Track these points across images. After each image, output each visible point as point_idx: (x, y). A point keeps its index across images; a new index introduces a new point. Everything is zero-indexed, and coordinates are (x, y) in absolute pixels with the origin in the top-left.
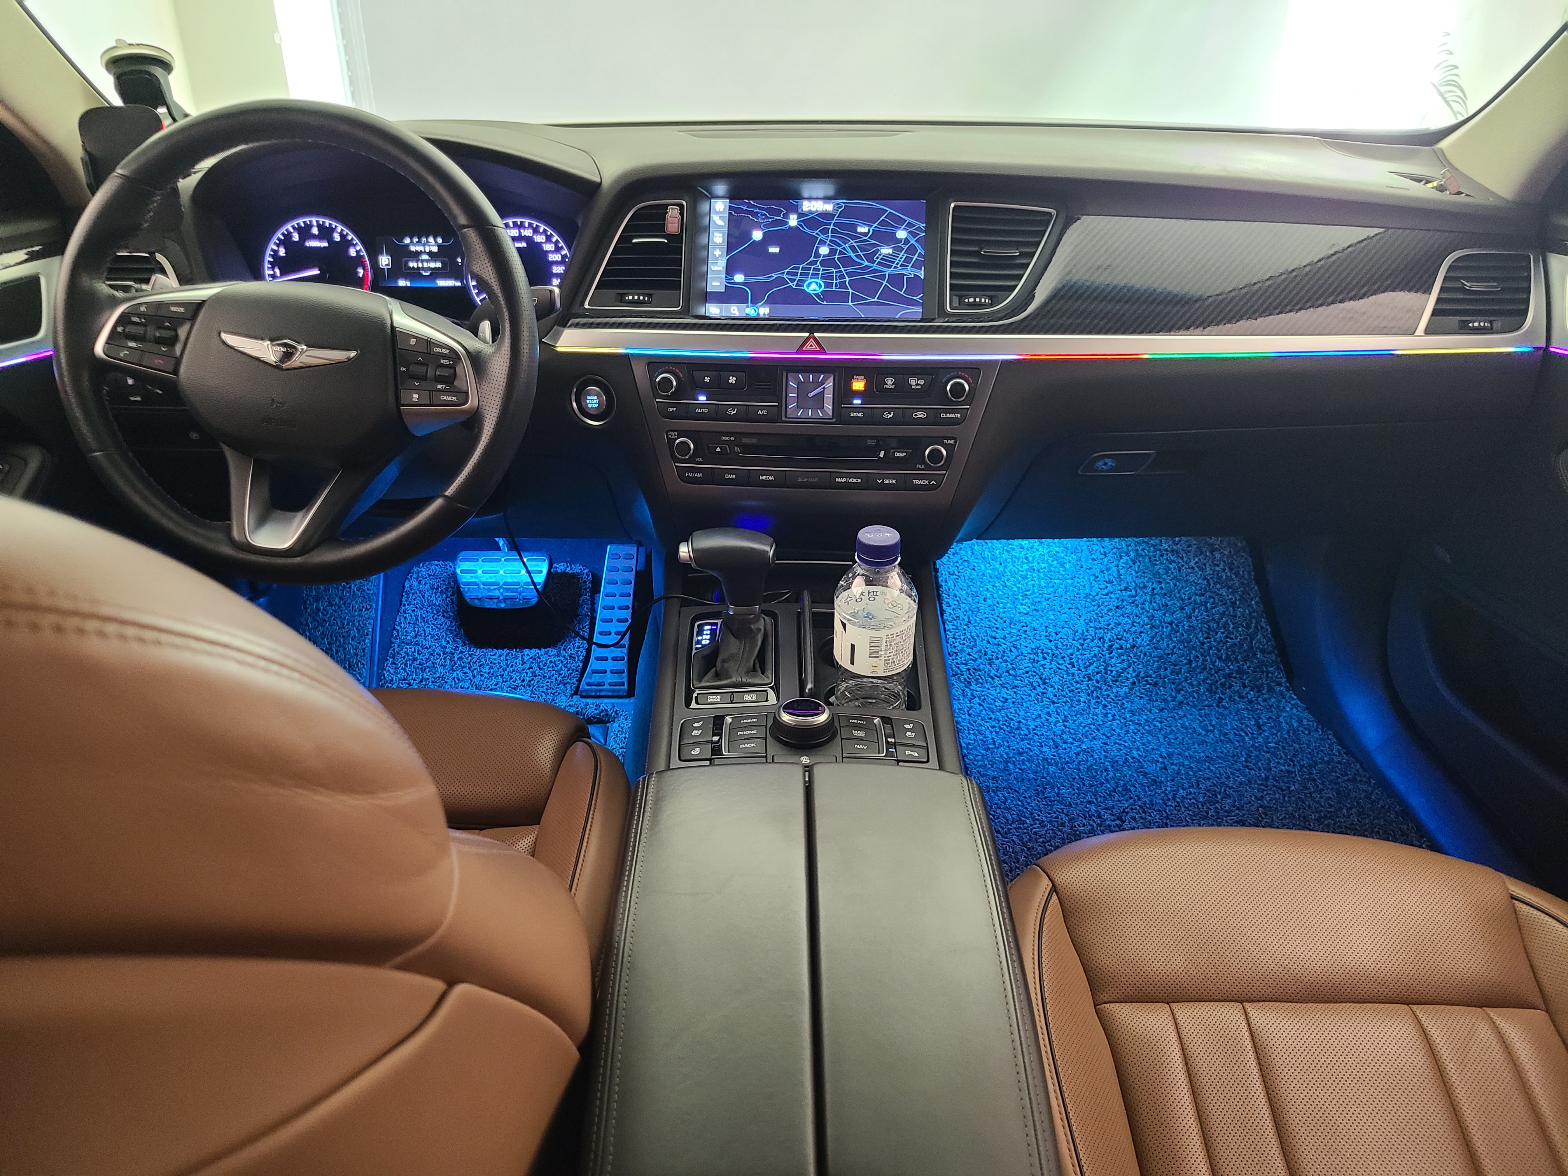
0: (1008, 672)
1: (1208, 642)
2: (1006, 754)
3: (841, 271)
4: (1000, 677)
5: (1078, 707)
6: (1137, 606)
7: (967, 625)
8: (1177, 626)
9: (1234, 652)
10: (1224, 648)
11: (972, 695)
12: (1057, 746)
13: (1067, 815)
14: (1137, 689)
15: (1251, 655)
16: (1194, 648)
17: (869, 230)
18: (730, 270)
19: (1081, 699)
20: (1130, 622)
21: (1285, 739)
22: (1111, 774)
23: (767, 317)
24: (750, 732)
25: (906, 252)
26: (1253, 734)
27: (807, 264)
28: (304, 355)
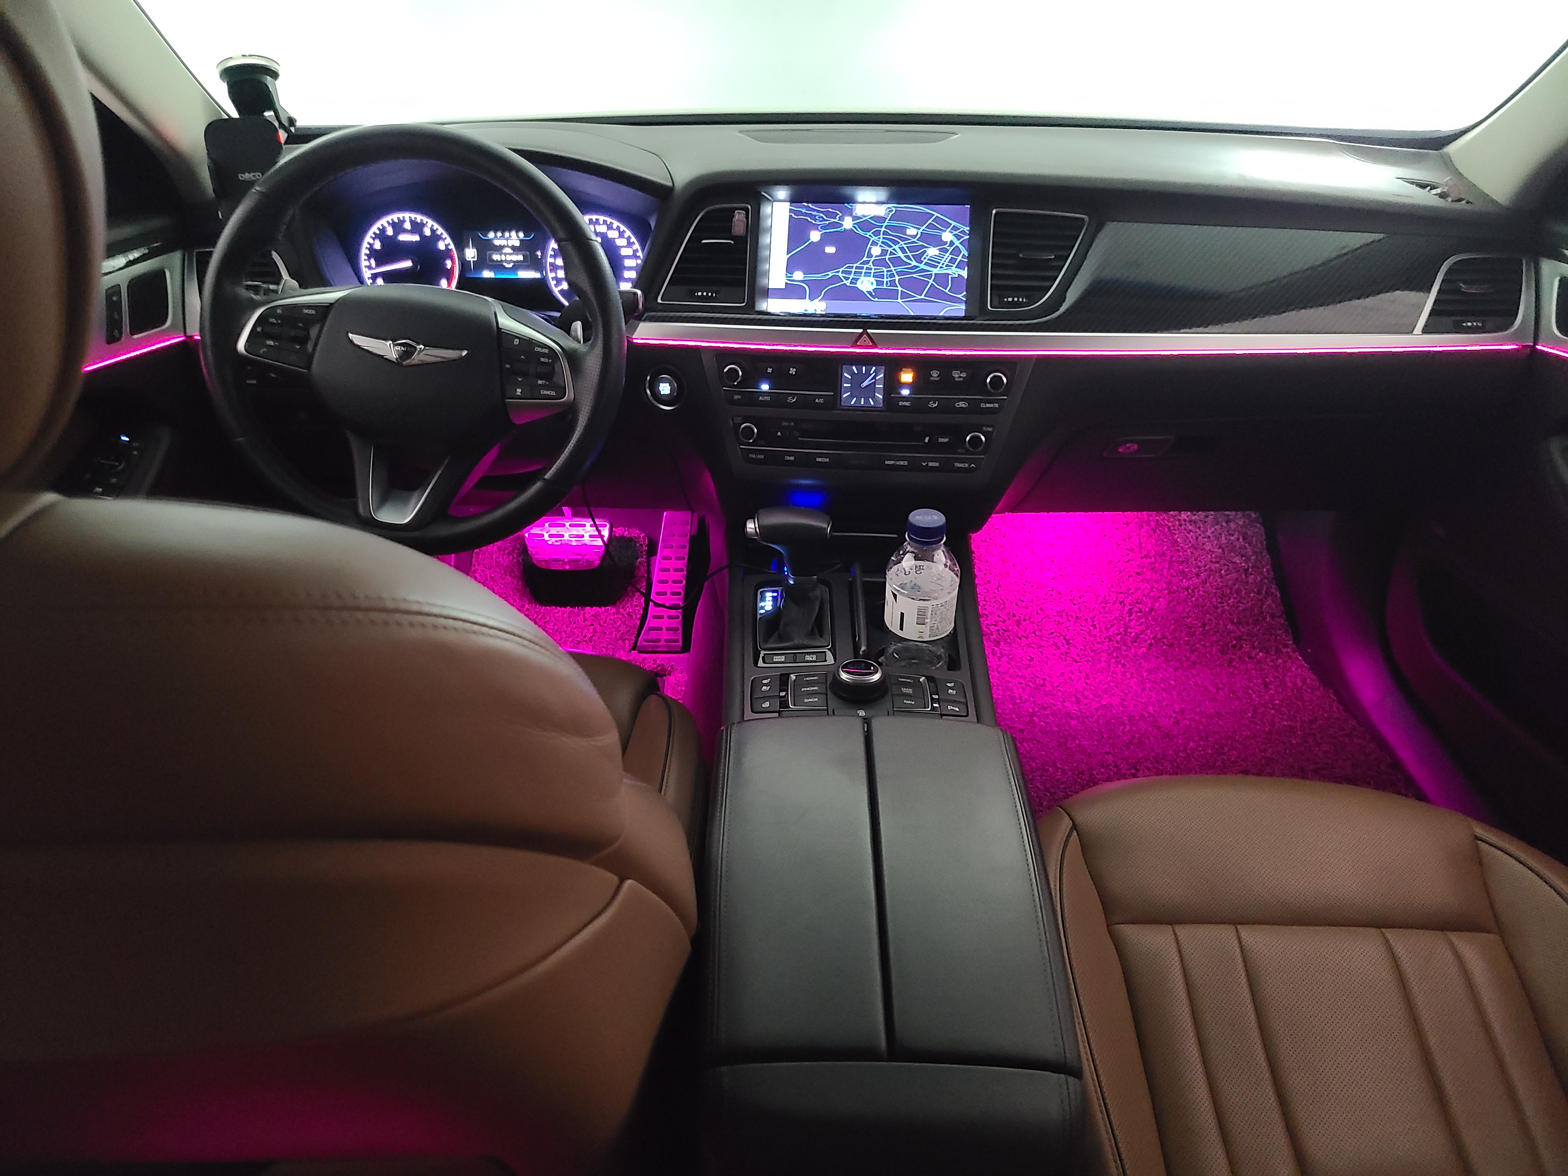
0: (1034, 632)
1: (1222, 607)
2: (1032, 708)
3: (892, 271)
4: (1027, 637)
5: (1098, 666)
6: (1156, 573)
7: (997, 589)
8: (1193, 591)
9: (1245, 616)
10: (1237, 612)
11: (1001, 653)
12: (1078, 701)
13: (1086, 764)
14: (1154, 649)
15: (1261, 619)
16: (1208, 612)
17: (917, 232)
18: (790, 267)
19: (1103, 659)
20: (1149, 588)
21: (1290, 696)
22: (1128, 728)
23: (824, 313)
24: (812, 688)
25: (950, 254)
26: (1260, 692)
27: (860, 264)
28: (421, 354)
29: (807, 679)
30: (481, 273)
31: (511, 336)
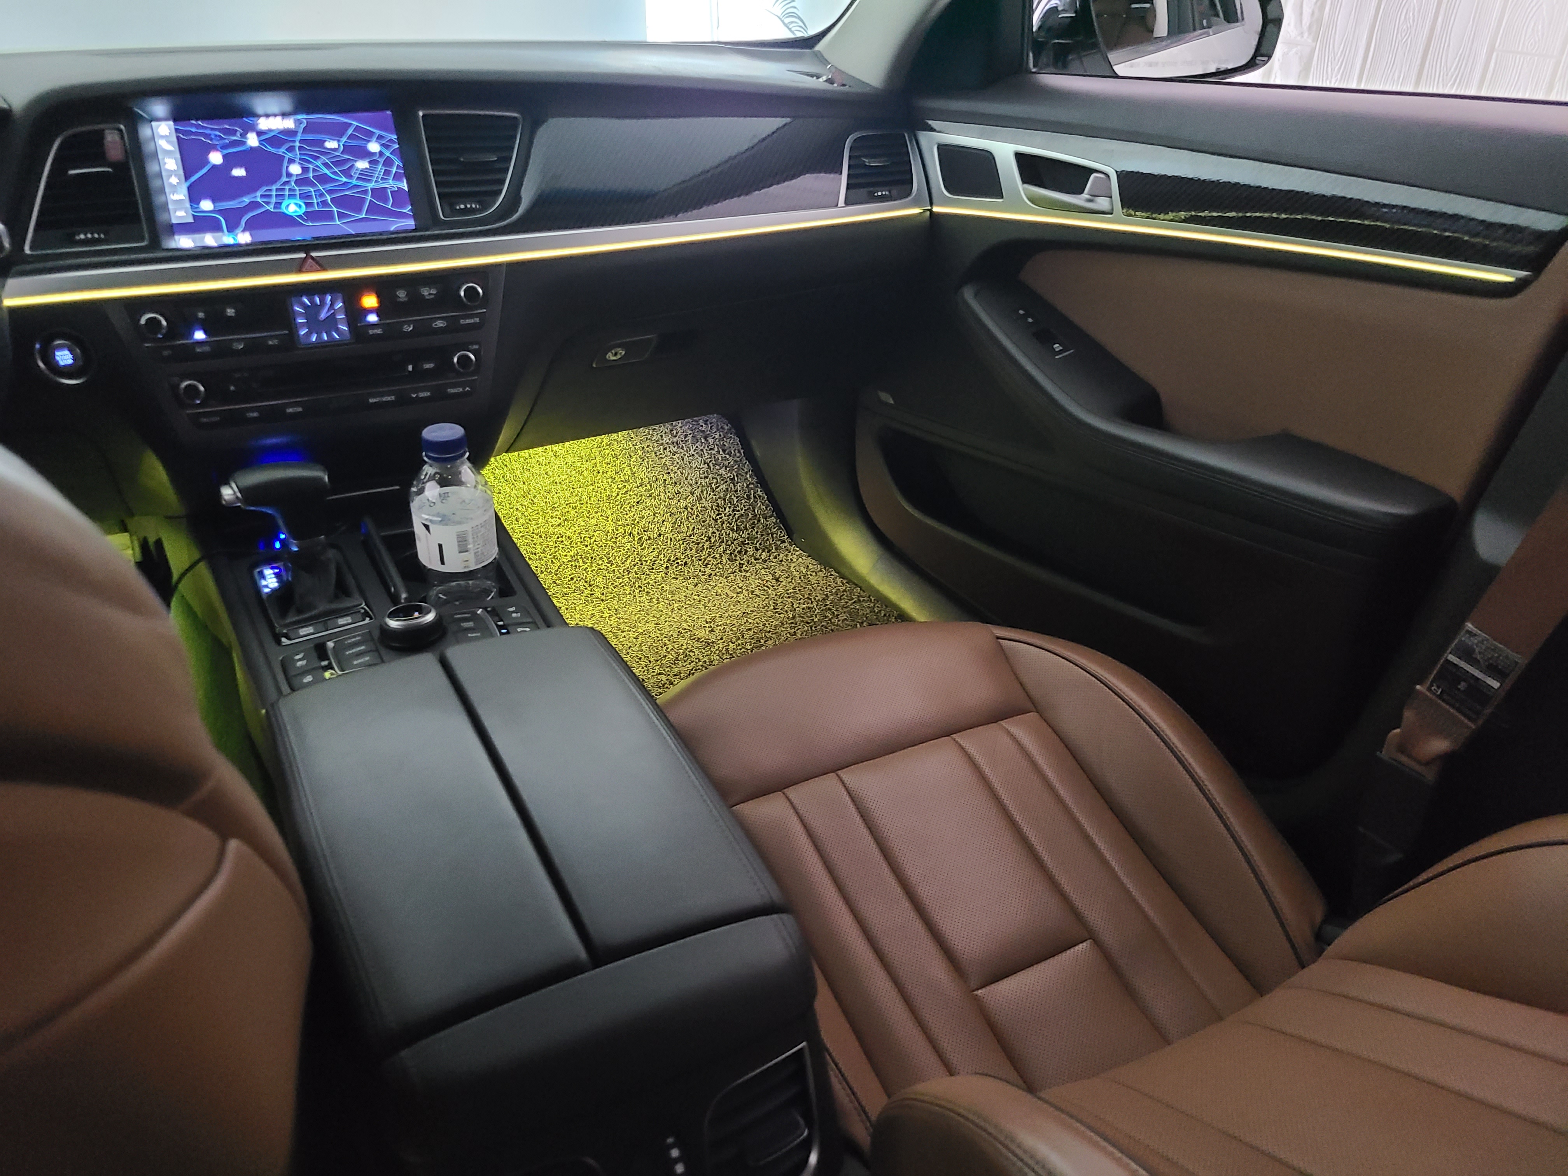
3: (320, 190)
6: (655, 499)
8: (692, 509)
9: (742, 522)
10: (734, 520)
16: (710, 526)
17: (339, 145)
18: (194, 198)
20: (652, 514)
23: (250, 242)
24: (358, 649)
25: (383, 165)
26: (773, 586)
27: (280, 185)
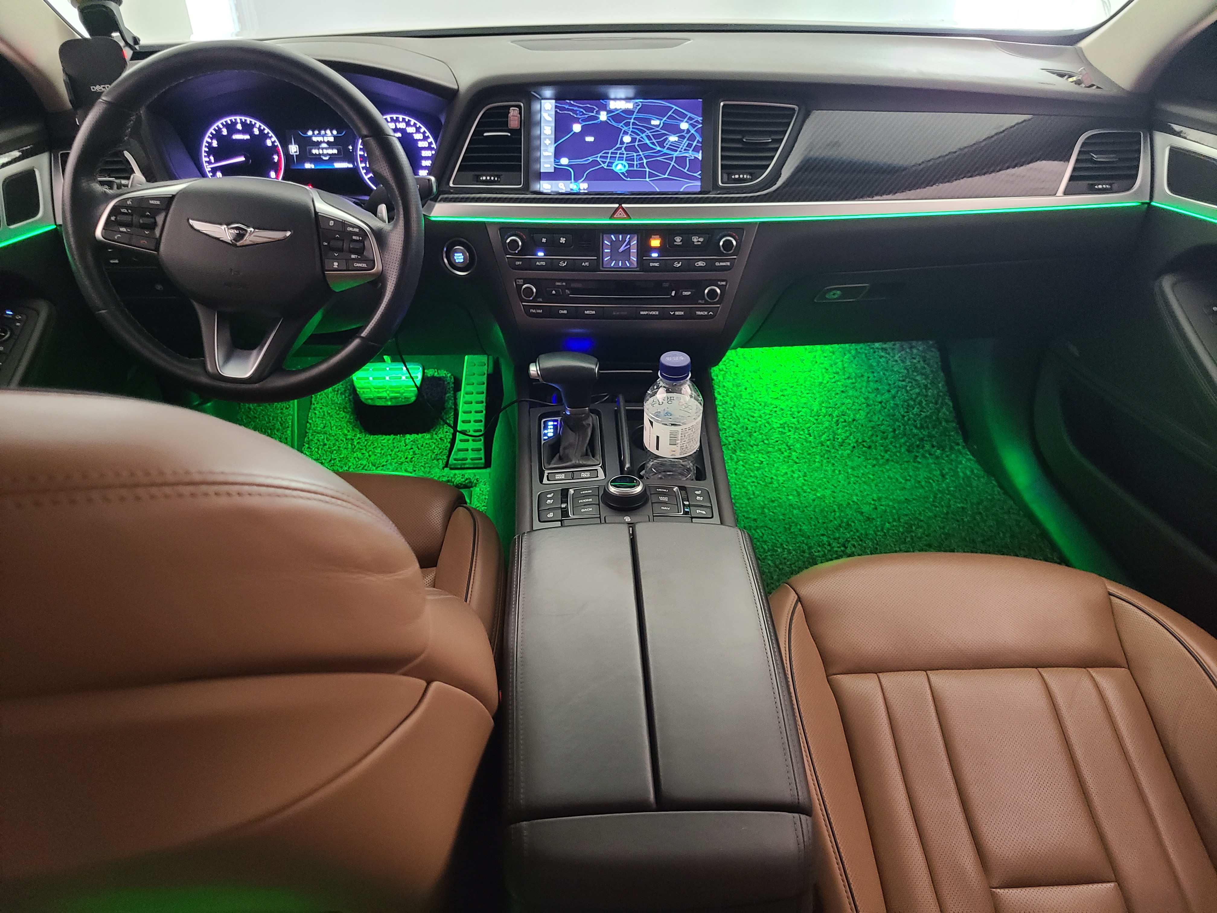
0: (763, 442)
1: (908, 415)
2: (763, 502)
3: (640, 155)
4: (757, 445)
5: (813, 466)
6: (857, 391)
7: (733, 408)
9: (926, 422)
10: (919, 419)
11: (737, 459)
12: (799, 495)
13: (807, 545)
14: (856, 451)
15: (938, 423)
16: (897, 420)
17: (660, 123)
18: (558, 155)
19: (817, 460)
20: (851, 402)
22: (838, 514)
23: (586, 191)
24: (587, 500)
25: (688, 140)
27: (615, 150)
28: (252, 235)
29: (583, 492)
30: (304, 165)
31: (328, 219)
